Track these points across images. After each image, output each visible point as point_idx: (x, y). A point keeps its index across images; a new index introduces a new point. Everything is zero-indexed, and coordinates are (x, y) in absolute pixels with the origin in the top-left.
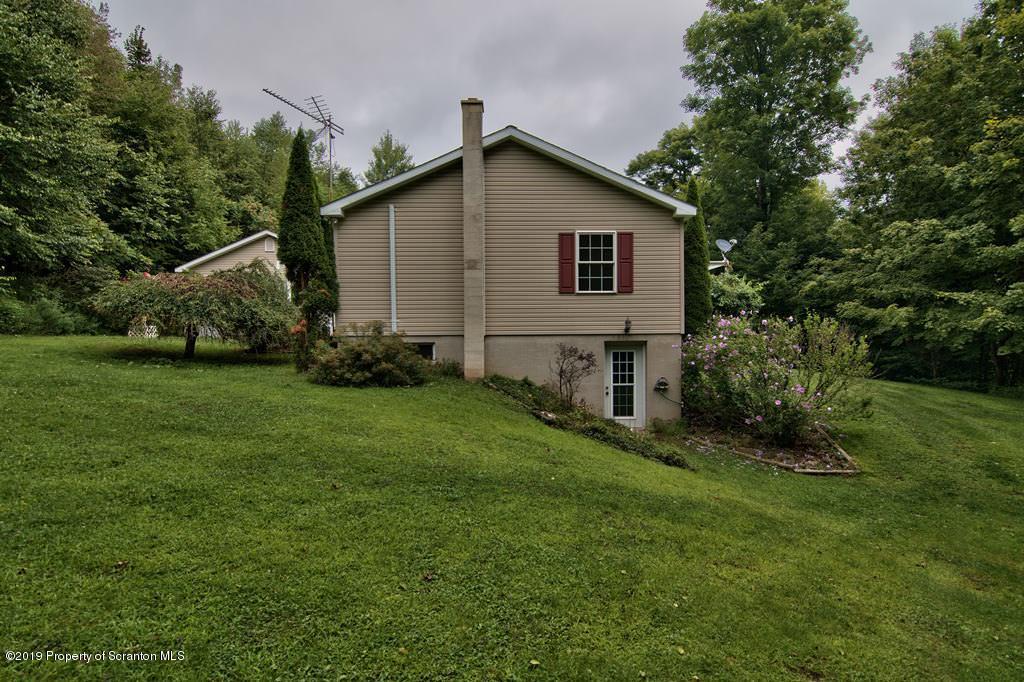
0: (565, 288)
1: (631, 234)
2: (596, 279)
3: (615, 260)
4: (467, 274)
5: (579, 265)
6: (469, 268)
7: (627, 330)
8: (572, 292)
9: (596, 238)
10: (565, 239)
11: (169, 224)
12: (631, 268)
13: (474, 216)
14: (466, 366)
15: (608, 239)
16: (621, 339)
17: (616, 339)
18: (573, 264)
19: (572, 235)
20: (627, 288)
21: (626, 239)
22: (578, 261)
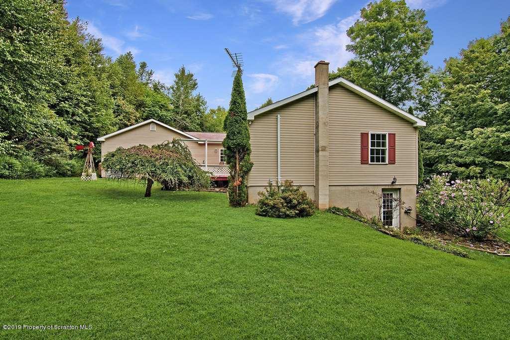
0: (364, 161)
1: (394, 134)
2: (378, 157)
3: (387, 147)
4: (321, 153)
5: (371, 149)
6: (322, 150)
7: (393, 182)
8: (368, 163)
9: (378, 136)
10: (364, 136)
11: (86, 112)
12: (395, 151)
13: (325, 123)
14: (319, 203)
15: (384, 136)
16: (390, 187)
17: (387, 187)
18: (368, 149)
19: (367, 134)
20: (392, 161)
21: (392, 136)
22: (370, 147)
